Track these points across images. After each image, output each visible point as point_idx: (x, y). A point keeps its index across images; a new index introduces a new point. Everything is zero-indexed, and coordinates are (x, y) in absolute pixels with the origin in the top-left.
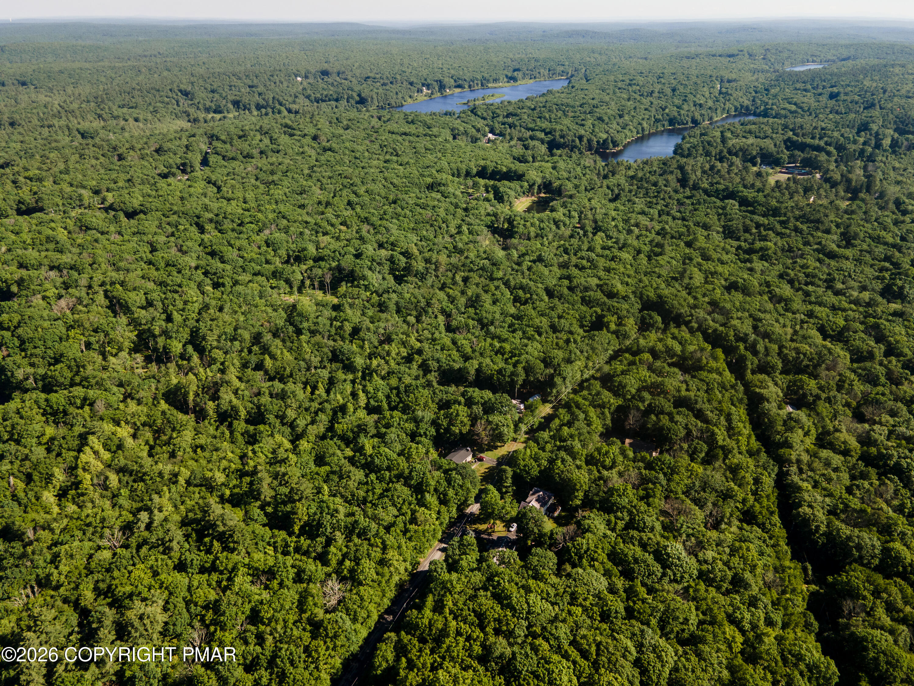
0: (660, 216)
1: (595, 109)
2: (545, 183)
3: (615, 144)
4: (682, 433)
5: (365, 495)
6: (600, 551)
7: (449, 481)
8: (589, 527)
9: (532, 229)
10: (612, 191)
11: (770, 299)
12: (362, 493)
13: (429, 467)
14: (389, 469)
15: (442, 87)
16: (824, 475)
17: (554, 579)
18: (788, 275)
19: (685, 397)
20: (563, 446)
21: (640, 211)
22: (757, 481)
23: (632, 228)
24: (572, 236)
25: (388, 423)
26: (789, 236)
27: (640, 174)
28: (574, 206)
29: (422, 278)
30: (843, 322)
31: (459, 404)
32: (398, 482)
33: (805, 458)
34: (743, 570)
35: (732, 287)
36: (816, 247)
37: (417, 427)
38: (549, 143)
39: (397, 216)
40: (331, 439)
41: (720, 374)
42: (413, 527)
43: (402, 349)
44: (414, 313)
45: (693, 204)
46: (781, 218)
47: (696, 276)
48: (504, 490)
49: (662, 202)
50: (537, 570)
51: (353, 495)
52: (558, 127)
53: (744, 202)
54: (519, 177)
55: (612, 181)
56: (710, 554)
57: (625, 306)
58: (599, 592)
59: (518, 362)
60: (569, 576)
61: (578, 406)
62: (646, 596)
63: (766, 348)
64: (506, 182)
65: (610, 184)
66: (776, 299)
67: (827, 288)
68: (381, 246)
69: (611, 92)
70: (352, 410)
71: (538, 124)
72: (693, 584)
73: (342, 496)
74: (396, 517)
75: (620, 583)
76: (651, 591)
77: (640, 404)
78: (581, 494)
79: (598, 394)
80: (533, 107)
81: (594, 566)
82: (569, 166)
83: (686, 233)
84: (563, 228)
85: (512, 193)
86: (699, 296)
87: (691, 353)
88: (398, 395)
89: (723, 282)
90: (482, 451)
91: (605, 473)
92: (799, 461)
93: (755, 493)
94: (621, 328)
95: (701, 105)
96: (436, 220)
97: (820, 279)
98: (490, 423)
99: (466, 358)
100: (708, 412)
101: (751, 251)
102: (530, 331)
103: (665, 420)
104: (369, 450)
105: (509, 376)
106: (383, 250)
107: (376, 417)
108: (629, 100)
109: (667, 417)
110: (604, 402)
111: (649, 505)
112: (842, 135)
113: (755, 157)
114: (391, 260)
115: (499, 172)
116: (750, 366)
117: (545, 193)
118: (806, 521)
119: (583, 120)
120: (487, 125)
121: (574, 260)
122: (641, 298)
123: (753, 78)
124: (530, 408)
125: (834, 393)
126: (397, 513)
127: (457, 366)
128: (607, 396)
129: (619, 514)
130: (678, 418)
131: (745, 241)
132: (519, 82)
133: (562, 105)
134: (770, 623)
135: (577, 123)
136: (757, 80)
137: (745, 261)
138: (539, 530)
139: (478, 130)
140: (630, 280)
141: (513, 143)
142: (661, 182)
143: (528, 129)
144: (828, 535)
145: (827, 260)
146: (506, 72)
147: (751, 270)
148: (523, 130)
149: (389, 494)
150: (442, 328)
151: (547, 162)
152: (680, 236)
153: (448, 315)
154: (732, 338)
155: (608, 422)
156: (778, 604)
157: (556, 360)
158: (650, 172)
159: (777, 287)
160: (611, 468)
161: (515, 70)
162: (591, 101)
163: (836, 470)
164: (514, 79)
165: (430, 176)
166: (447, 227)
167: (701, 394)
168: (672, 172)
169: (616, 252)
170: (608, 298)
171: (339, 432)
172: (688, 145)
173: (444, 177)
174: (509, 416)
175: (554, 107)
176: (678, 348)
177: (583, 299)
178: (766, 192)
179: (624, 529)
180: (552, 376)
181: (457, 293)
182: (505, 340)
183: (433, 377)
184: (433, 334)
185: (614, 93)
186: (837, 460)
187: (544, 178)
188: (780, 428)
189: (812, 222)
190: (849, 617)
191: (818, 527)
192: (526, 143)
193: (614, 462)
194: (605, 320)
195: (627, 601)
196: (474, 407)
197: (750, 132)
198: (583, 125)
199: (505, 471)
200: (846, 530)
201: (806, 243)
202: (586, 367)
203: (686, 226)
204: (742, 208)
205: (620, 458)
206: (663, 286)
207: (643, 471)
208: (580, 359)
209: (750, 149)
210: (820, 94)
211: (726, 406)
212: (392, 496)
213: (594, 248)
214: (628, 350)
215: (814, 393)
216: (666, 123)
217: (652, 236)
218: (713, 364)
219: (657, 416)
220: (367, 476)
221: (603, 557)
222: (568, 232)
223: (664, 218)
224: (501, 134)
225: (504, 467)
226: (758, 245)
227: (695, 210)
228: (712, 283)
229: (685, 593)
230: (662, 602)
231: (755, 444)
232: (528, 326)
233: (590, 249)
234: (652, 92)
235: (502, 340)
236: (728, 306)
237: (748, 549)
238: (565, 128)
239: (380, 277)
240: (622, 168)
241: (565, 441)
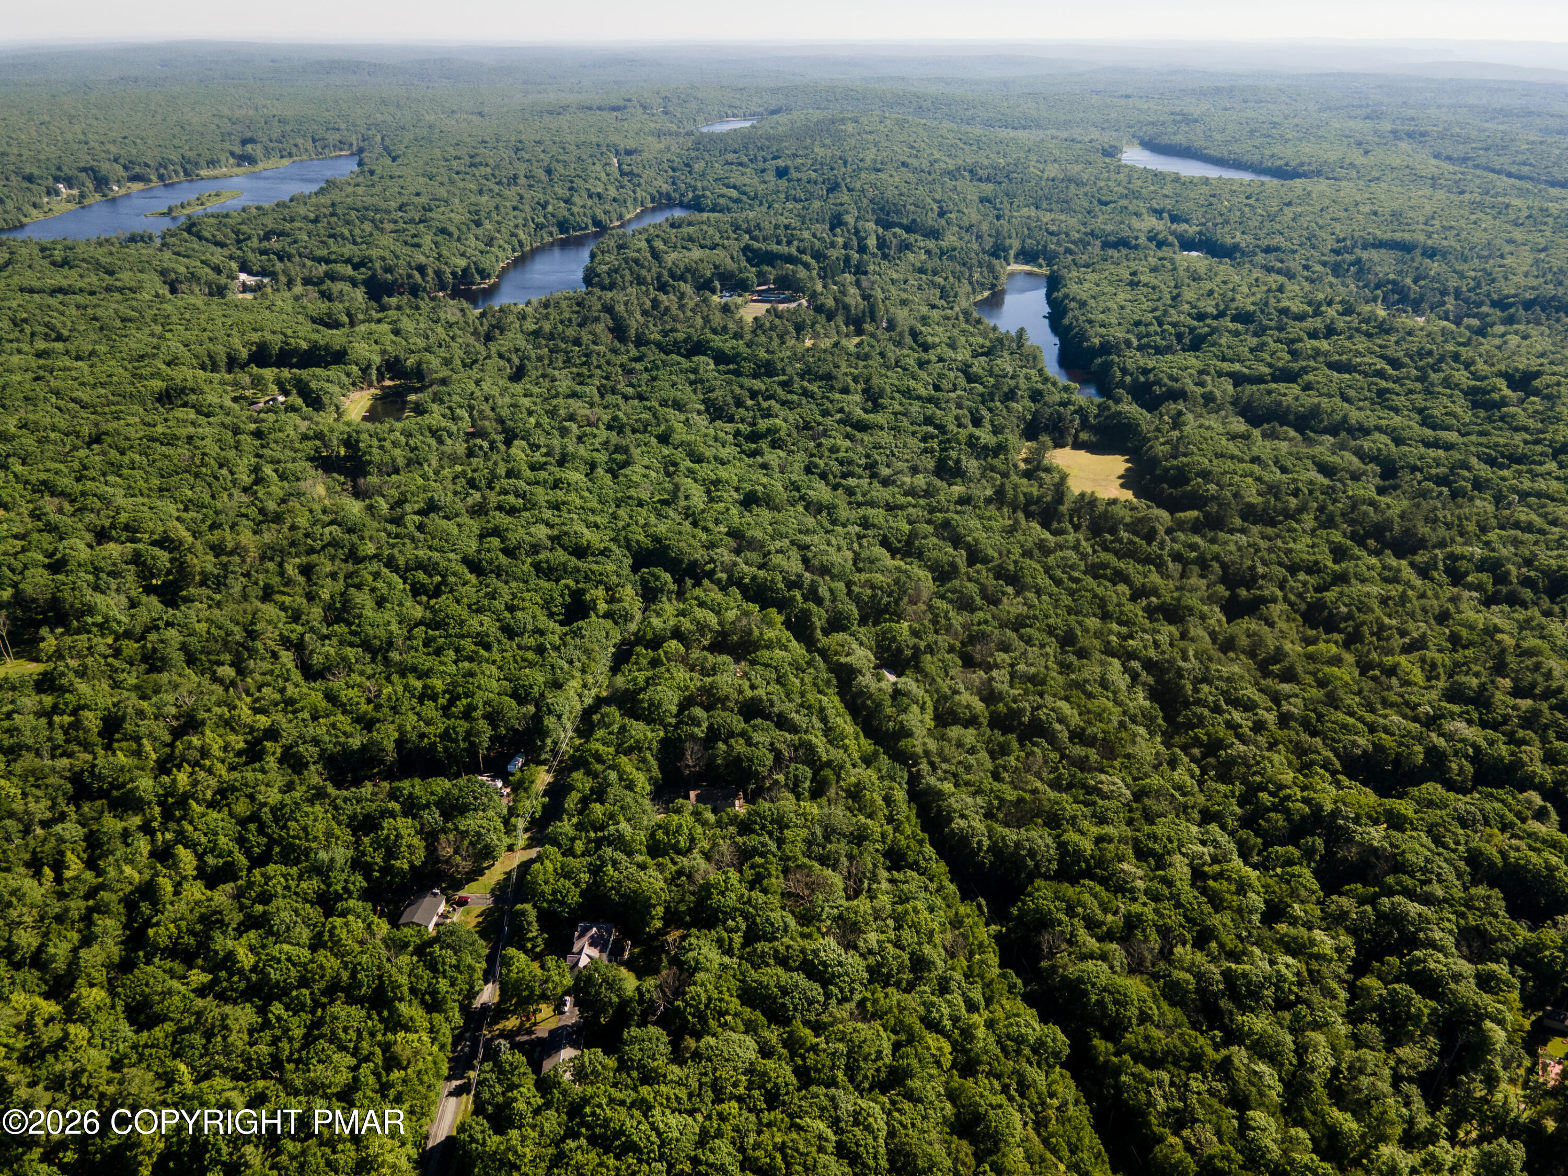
0: (602, 396)
1: (429, 214)
2: (387, 361)
3: (484, 274)
4: (769, 759)
5: (272, 1049)
6: (726, 997)
7: (433, 966)
8: (697, 962)
9: (397, 452)
10: (509, 360)
11: (806, 508)
12: (263, 1049)
13: (384, 952)
14: (304, 982)
15: (101, 183)
16: (960, 763)
17: (675, 1071)
18: (816, 466)
19: (752, 699)
20: (604, 838)
21: (568, 392)
22: (888, 800)
23: (567, 424)
24: (470, 454)
25: (263, 892)
26: (800, 405)
27: (547, 327)
28: (456, 398)
29: (219, 584)
30: (908, 527)
31: (393, 815)
32: (332, 1001)
33: (932, 745)
34: (920, 944)
35: (749, 501)
36: (838, 416)
37: (327, 881)
38: (366, 283)
39: (117, 469)
40: (148, 963)
41: (785, 648)
42: (396, 1075)
43: (232, 738)
44: (227, 657)
45: (646, 369)
46: (782, 378)
47: (693, 491)
48: (529, 945)
49: (598, 371)
50: (644, 1066)
51: (248, 1060)
52: (374, 253)
53: (720, 358)
54: (338, 357)
55: (504, 343)
56: (873, 938)
57: (611, 567)
58: (751, 1064)
59: (471, 708)
60: (697, 1056)
61: (599, 759)
62: (815, 1040)
63: (831, 590)
64: (318, 371)
65: (503, 349)
66: (813, 507)
67: (871, 477)
68: (102, 536)
69: (446, 180)
70: (170, 889)
71: (334, 249)
72: (869, 995)
73: (225, 1072)
74: (355, 1069)
75: (773, 1036)
76: (818, 1028)
77: (696, 730)
78: (660, 910)
79: (623, 729)
80: (312, 216)
81: (726, 1023)
82: (422, 325)
83: (654, 421)
84: (449, 441)
85: (335, 389)
86: (711, 526)
87: (733, 623)
88: (261, 831)
89: (736, 495)
90: (459, 885)
91: (684, 861)
92: (927, 753)
93: (890, 820)
94: (616, 606)
95: (599, 196)
96: (203, 464)
97: (859, 466)
98: (464, 834)
99: (368, 724)
100: (793, 715)
101: (754, 437)
102: (468, 645)
103: (739, 746)
104: (246, 959)
105: (464, 740)
106: (112, 545)
107: (229, 887)
108: (481, 192)
109: (741, 741)
110: (637, 741)
111: (765, 891)
112: (814, 236)
113: (711, 281)
114: (136, 559)
115: (296, 351)
116: (818, 624)
117: (391, 379)
118: (964, 839)
119: (414, 236)
120: (231, 258)
121: (493, 498)
122: (628, 547)
123: (662, 146)
124: (519, 787)
125: (931, 637)
126: (353, 1062)
127: (356, 742)
128: (639, 730)
129: (730, 923)
130: (757, 737)
131: (743, 421)
132: (261, 166)
133: (367, 209)
134: (972, 1007)
135: (406, 243)
136: (668, 149)
137: (753, 454)
138: (619, 996)
139: (218, 270)
140: (598, 519)
141: (298, 289)
142: (586, 338)
143: (319, 260)
144: (993, 848)
145: (859, 435)
146: (227, 145)
147: (764, 466)
148: (309, 263)
149: (326, 1030)
150: (297, 676)
151: (379, 321)
152: (645, 427)
153: (298, 647)
154: (781, 585)
155: (656, 772)
156: (971, 976)
157: (536, 688)
158: (562, 322)
159: (810, 488)
160: (689, 850)
161: (244, 142)
162: (416, 200)
163: (972, 751)
164: (252, 160)
165: (156, 375)
166: (232, 474)
167: (775, 688)
168: (597, 319)
169: (558, 473)
170: (579, 558)
171: (163, 941)
172: (605, 268)
173: (187, 374)
174: (491, 813)
175: (353, 214)
176: (713, 620)
177: (537, 566)
178: (748, 337)
179: (744, 946)
180: (537, 718)
181: (301, 601)
182: (427, 674)
183: (314, 776)
184: (282, 691)
185: (452, 182)
186: (969, 736)
187: (383, 352)
188: (889, 711)
189: (821, 378)
190: (1052, 955)
191: (980, 843)
192: (324, 287)
193: (692, 840)
194: (588, 597)
195: (792, 1060)
196: (425, 814)
197: (691, 239)
198: (418, 246)
199: (523, 913)
200: (1011, 835)
201: (825, 413)
202: (585, 686)
203: (649, 409)
204: (721, 367)
205: (699, 829)
206: (653, 519)
207: (739, 839)
208: (573, 677)
209: (700, 267)
210: (763, 171)
211: (812, 697)
212: (333, 1032)
213: (519, 471)
214: (639, 639)
215: (911, 644)
216: (554, 230)
217: (603, 434)
218: (770, 634)
219: (725, 742)
220: (262, 1011)
221: (735, 1004)
222: (461, 448)
223: (610, 398)
224: (263, 273)
225: (519, 906)
226: (763, 424)
227: (654, 379)
228: (720, 500)
229: (864, 1013)
230: (841, 1040)
231: (868, 746)
232: (463, 637)
233: (510, 474)
234: (515, 177)
235: (423, 675)
236: (758, 534)
237: (916, 911)
238: (387, 254)
239: (123, 599)
240: (511, 318)
241: (602, 828)
